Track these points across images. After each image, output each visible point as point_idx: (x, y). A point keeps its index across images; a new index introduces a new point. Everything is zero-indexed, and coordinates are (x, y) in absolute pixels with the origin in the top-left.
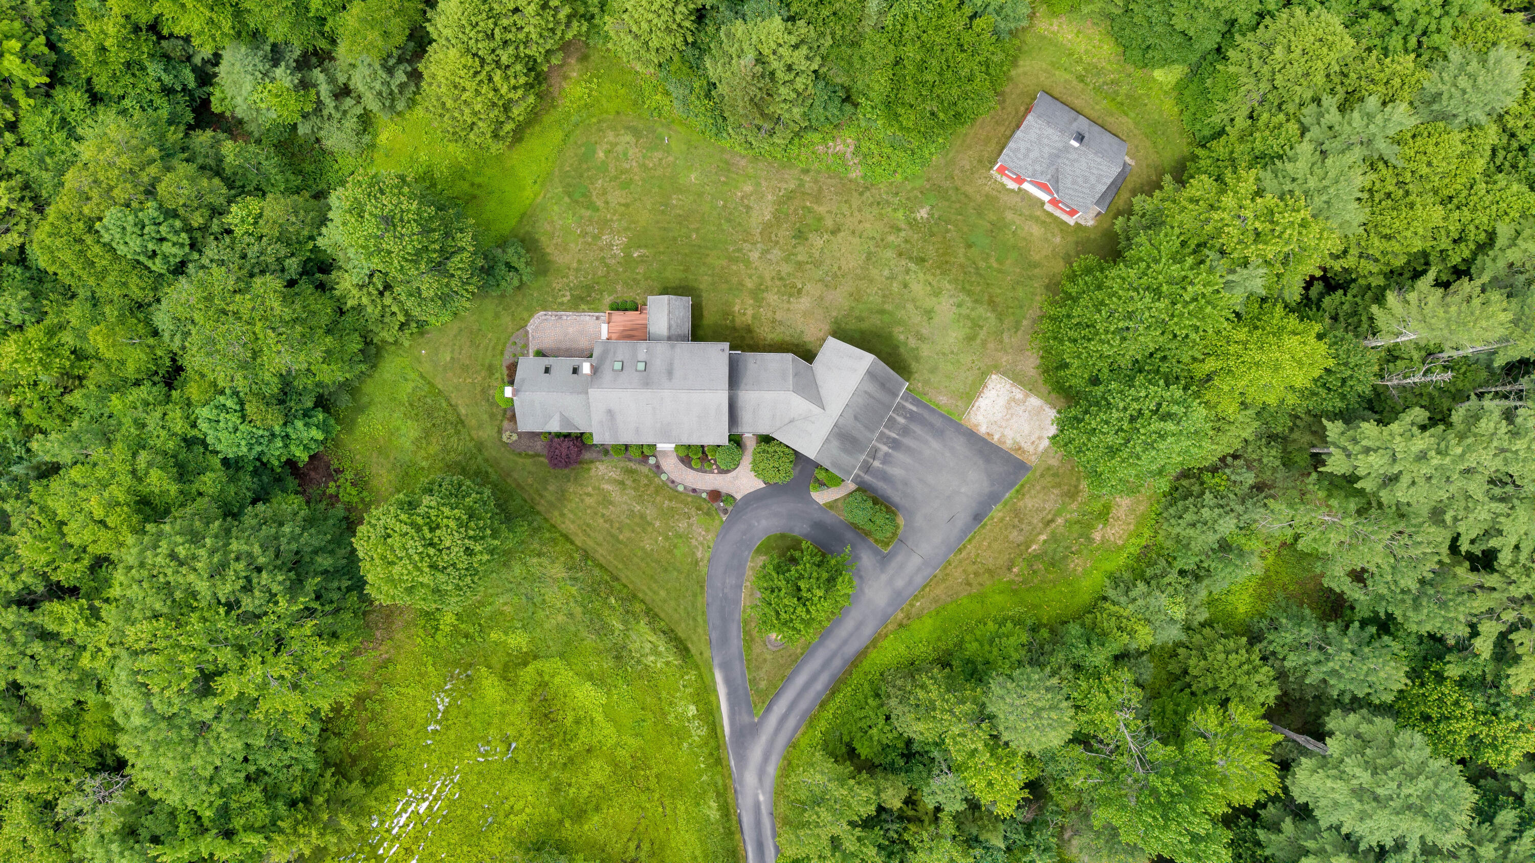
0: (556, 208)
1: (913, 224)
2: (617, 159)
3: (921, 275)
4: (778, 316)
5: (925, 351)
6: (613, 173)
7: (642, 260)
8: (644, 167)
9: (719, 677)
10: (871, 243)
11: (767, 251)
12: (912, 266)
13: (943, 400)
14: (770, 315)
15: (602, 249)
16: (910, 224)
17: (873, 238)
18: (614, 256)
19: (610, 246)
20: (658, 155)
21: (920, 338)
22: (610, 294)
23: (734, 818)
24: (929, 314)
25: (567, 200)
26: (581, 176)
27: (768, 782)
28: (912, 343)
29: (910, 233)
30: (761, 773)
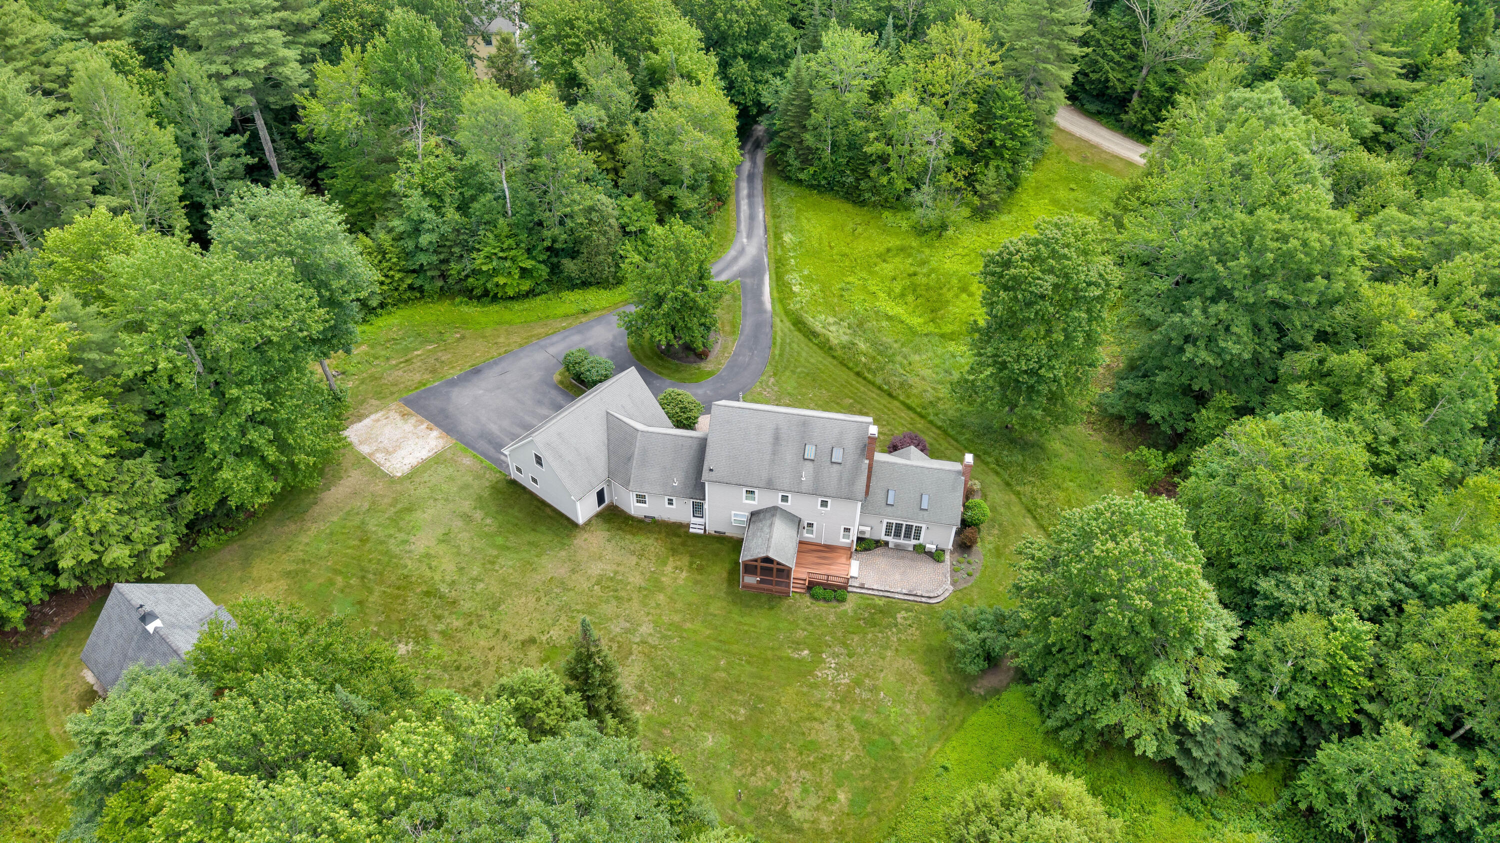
0: (914, 732)
1: (422, 636)
2: (818, 787)
3: (437, 577)
4: (634, 560)
5: (466, 506)
6: (826, 768)
7: (797, 645)
8: (779, 767)
9: (768, 306)
10: (486, 621)
11: (627, 631)
12: (444, 589)
13: (467, 460)
14: (644, 563)
15: (851, 666)
16: (426, 637)
17: (481, 627)
18: (835, 655)
19: (839, 669)
20: (756, 782)
21: (467, 518)
22: (845, 613)
23: (771, 233)
24: (446, 539)
25: (897, 740)
26: (874, 770)
27: (738, 247)
28: (478, 515)
29: (430, 627)
30: (742, 251)
